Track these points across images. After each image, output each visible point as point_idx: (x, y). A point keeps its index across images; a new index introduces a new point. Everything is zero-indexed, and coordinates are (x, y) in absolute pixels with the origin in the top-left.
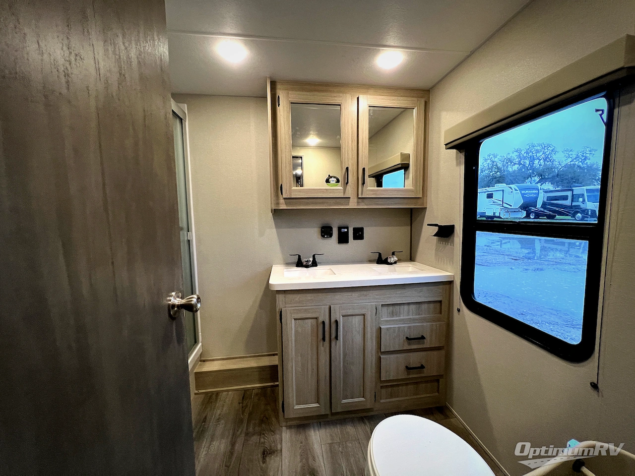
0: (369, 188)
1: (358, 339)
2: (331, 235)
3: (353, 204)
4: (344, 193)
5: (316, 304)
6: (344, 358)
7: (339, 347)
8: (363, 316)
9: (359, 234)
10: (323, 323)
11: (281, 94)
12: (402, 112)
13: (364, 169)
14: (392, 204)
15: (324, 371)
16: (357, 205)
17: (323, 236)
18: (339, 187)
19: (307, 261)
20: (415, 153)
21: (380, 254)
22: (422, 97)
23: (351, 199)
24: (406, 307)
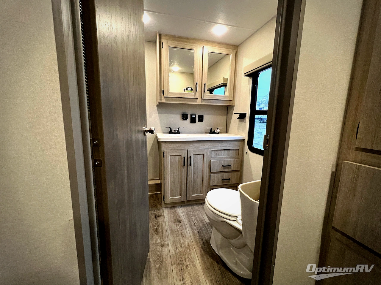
0: (207, 94)
1: (200, 166)
2: (187, 119)
3: (199, 102)
4: (195, 96)
5: (181, 149)
6: (193, 175)
7: (191, 169)
8: (203, 155)
9: (201, 119)
10: (184, 158)
11: (164, 41)
12: (225, 56)
13: (205, 84)
14: (218, 103)
15: (184, 181)
16: (201, 102)
17: (183, 119)
18: (192, 92)
19: (175, 130)
20: (230, 77)
21: (211, 129)
22: (234, 49)
23: (198, 99)
24: (223, 151)
